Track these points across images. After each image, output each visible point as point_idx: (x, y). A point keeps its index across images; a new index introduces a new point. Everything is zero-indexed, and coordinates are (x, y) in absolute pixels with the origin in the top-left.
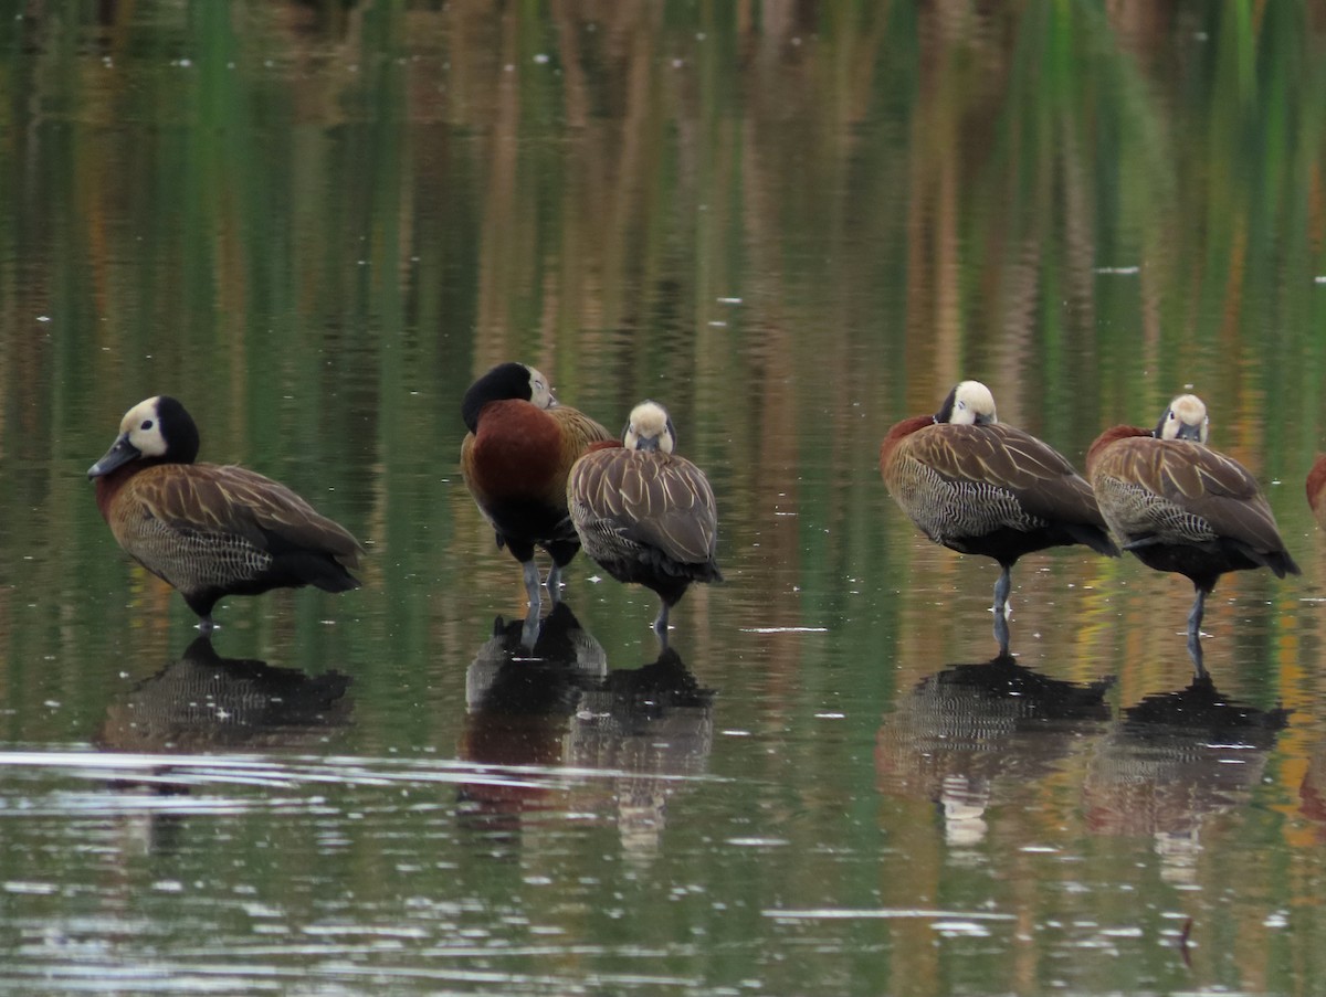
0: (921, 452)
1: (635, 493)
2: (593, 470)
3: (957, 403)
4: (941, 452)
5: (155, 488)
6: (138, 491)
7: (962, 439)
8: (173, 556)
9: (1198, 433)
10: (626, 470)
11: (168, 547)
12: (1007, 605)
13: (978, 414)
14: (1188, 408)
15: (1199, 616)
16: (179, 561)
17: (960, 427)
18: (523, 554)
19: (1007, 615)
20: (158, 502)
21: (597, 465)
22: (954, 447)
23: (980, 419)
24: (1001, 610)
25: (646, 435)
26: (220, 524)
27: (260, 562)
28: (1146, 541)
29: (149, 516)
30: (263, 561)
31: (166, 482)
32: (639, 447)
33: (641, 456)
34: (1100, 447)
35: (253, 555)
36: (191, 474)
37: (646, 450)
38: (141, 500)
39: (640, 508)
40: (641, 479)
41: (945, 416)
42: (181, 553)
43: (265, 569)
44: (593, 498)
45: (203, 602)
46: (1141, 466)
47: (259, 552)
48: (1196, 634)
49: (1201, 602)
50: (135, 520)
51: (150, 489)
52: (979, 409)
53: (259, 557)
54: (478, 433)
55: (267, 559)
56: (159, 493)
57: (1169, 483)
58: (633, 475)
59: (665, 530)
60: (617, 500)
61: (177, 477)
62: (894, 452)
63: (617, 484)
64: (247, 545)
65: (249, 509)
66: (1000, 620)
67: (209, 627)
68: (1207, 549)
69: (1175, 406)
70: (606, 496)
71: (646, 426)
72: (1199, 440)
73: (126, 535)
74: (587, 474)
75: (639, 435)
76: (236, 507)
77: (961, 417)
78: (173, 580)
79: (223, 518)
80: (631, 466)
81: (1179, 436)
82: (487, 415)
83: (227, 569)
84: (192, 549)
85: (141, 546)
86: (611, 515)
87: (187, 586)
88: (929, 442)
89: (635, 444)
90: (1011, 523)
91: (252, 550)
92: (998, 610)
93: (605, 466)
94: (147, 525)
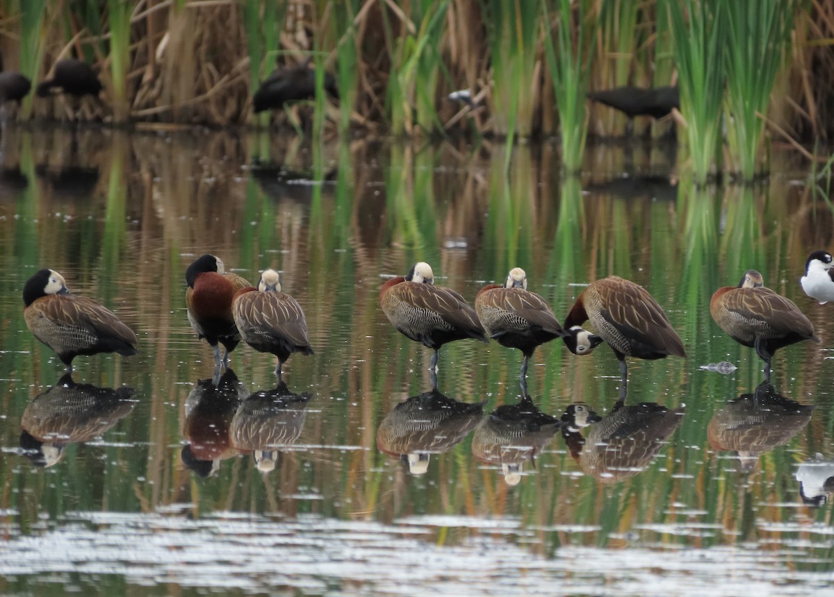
0: (397, 294)
1: (269, 314)
2: (247, 303)
3: (415, 273)
4: (407, 294)
5: (44, 305)
6: (37, 306)
7: (416, 288)
8: (53, 335)
9: (522, 284)
10: (263, 303)
11: (50, 331)
12: (436, 367)
13: (425, 278)
14: (517, 273)
15: (526, 368)
16: (55, 338)
17: (416, 284)
18: (213, 342)
19: (436, 372)
20: (46, 311)
21: (249, 300)
22: (413, 292)
23: (426, 280)
24: (434, 369)
25: (270, 284)
26: (73, 322)
27: (93, 340)
28: (500, 333)
29: (41, 317)
30: (94, 340)
31: (49, 303)
32: (267, 290)
33: (269, 295)
34: (482, 292)
35: (89, 337)
36: (61, 298)
37: (271, 291)
38: (39, 310)
39: (273, 320)
40: (271, 307)
41: (410, 278)
42: (56, 334)
43: (95, 343)
44: (249, 316)
45: (67, 358)
46: (496, 299)
47: (92, 336)
48: (524, 377)
49: (527, 362)
50: (35, 318)
51: (42, 306)
52: (425, 276)
53: (92, 338)
54: (195, 287)
55: (95, 339)
56: (46, 307)
57: (508, 305)
58: (267, 305)
59: (285, 330)
60: (261, 317)
61: (55, 300)
62: (386, 292)
63: (260, 310)
64: (87, 331)
65: (87, 315)
66: (433, 374)
67: (71, 369)
68: (526, 334)
69: (511, 273)
70: (255, 316)
71: (270, 280)
72: (523, 288)
73: (32, 326)
74: (244, 304)
75: (267, 284)
76: (81, 314)
77: (417, 279)
78: (54, 347)
79: (75, 320)
80: (265, 300)
81: (513, 286)
82: (198, 280)
83: (78, 342)
84: (62, 332)
85: (38, 331)
86: (258, 324)
87: (59, 350)
88: (402, 289)
89: (265, 288)
90: (438, 327)
91: (89, 335)
92: (432, 369)
93: (253, 300)
94: (41, 321)
